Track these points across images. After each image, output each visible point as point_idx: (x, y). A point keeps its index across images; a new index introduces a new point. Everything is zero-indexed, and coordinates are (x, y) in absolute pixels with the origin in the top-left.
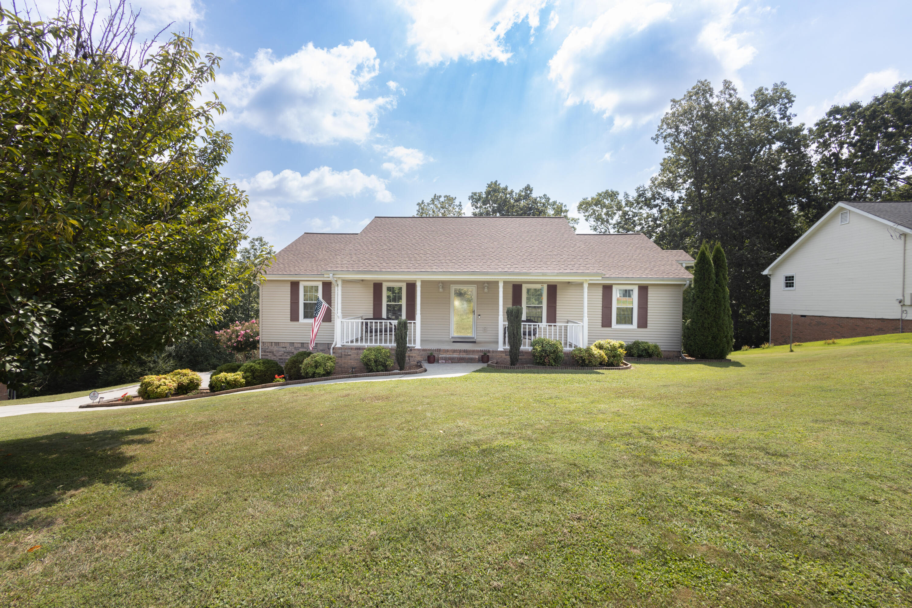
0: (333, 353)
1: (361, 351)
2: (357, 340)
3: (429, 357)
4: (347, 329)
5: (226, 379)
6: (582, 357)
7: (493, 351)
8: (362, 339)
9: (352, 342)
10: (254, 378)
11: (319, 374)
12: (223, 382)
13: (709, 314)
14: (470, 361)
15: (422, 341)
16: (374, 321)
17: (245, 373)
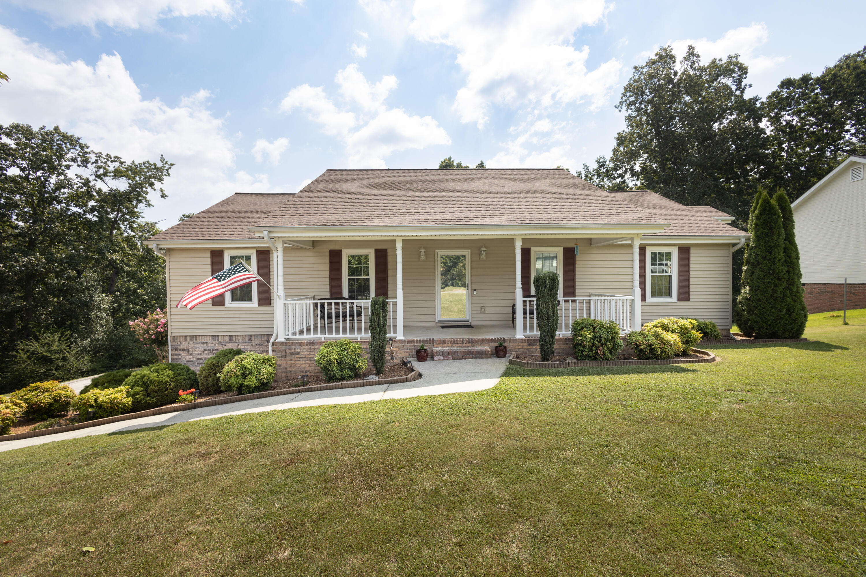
0: (273, 351)
1: (316, 347)
2: (308, 330)
3: (418, 352)
4: (294, 314)
5: (96, 400)
6: (650, 345)
7: (510, 340)
8: (316, 327)
9: (301, 332)
10: (148, 395)
11: (248, 387)
12: (91, 406)
13: (779, 280)
14: (480, 355)
15: (405, 327)
16: (333, 301)
17: (132, 387)
